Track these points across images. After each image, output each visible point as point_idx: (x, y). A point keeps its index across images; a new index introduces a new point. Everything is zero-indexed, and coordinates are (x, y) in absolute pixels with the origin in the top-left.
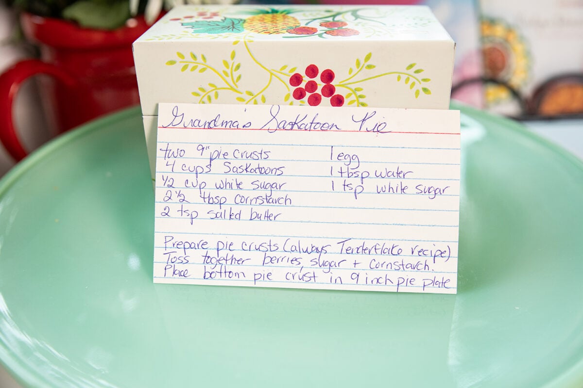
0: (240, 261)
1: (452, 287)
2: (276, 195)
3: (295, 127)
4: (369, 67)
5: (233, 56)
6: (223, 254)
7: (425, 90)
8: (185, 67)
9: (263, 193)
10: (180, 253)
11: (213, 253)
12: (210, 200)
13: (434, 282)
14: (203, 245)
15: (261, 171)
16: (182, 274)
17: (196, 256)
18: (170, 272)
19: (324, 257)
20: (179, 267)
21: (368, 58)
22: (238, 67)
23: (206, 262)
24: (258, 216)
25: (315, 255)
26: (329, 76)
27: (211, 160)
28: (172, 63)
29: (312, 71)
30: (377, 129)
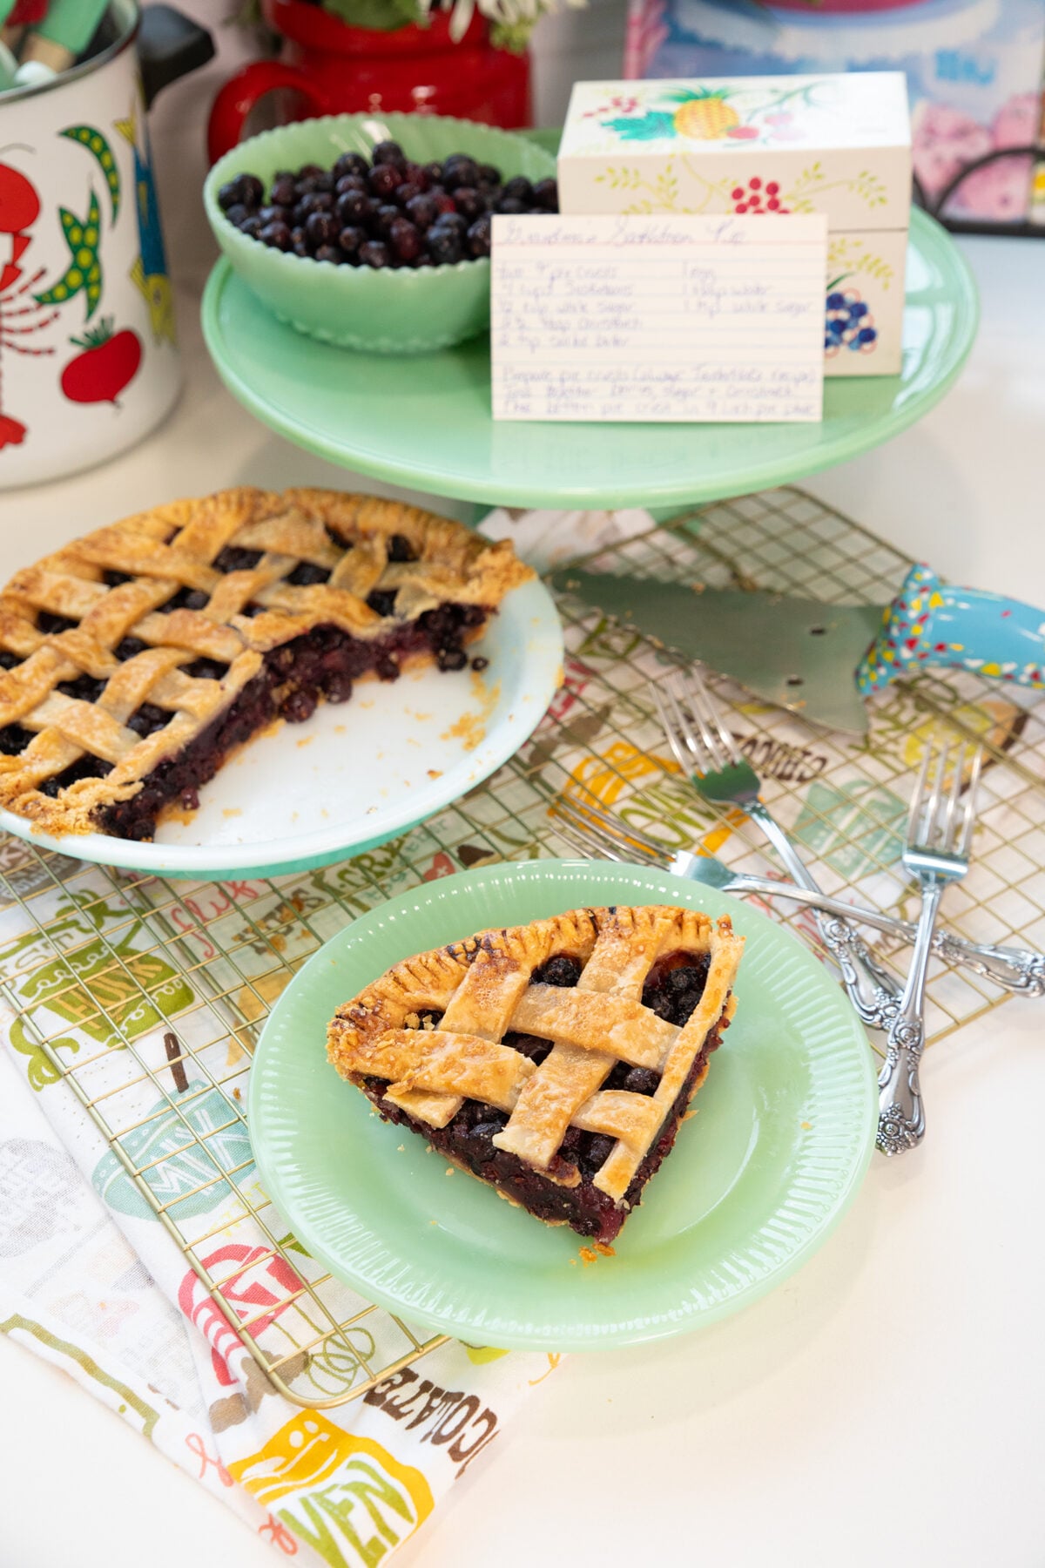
0: (586, 393)
1: (816, 415)
2: (624, 317)
3: (645, 240)
4: (819, 177)
5: (669, 169)
6: (568, 384)
7: (882, 200)
8: (615, 184)
9: (610, 316)
10: (521, 385)
11: (556, 384)
12: (551, 325)
13: (797, 409)
14: (545, 376)
15: (609, 291)
16: (525, 409)
17: (539, 388)
18: (511, 407)
19: (678, 385)
20: (521, 401)
21: (817, 167)
22: (674, 182)
23: (549, 395)
24: (606, 342)
25: (668, 384)
26: (773, 189)
27: (553, 278)
28: (600, 179)
29: (755, 184)
30: (734, 241)
